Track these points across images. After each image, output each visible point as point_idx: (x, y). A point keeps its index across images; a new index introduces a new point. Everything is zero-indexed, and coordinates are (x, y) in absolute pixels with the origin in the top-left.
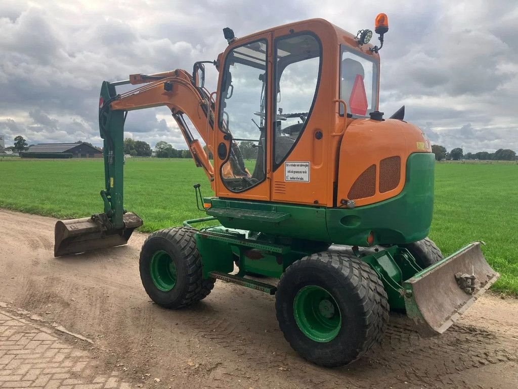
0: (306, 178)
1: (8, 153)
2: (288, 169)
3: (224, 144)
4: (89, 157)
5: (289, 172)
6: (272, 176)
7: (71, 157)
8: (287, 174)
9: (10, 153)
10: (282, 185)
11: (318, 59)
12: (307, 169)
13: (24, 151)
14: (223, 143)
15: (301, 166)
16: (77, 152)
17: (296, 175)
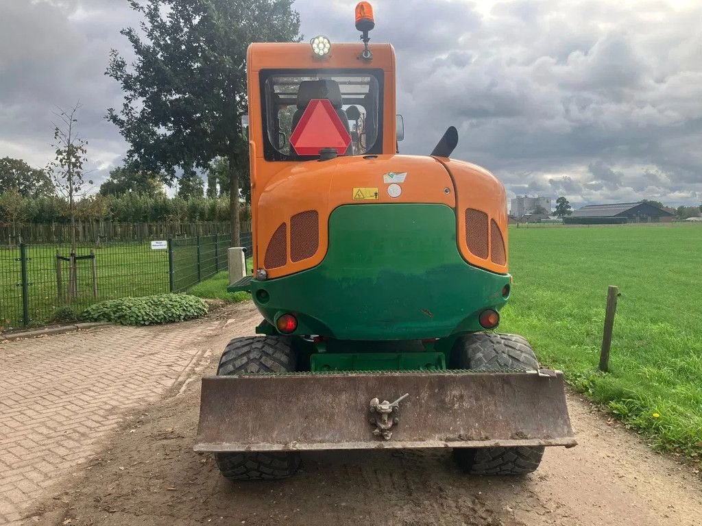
1: (552, 218)
4: (652, 222)
7: (625, 222)
9: (555, 218)
13: (566, 216)
16: (634, 215)
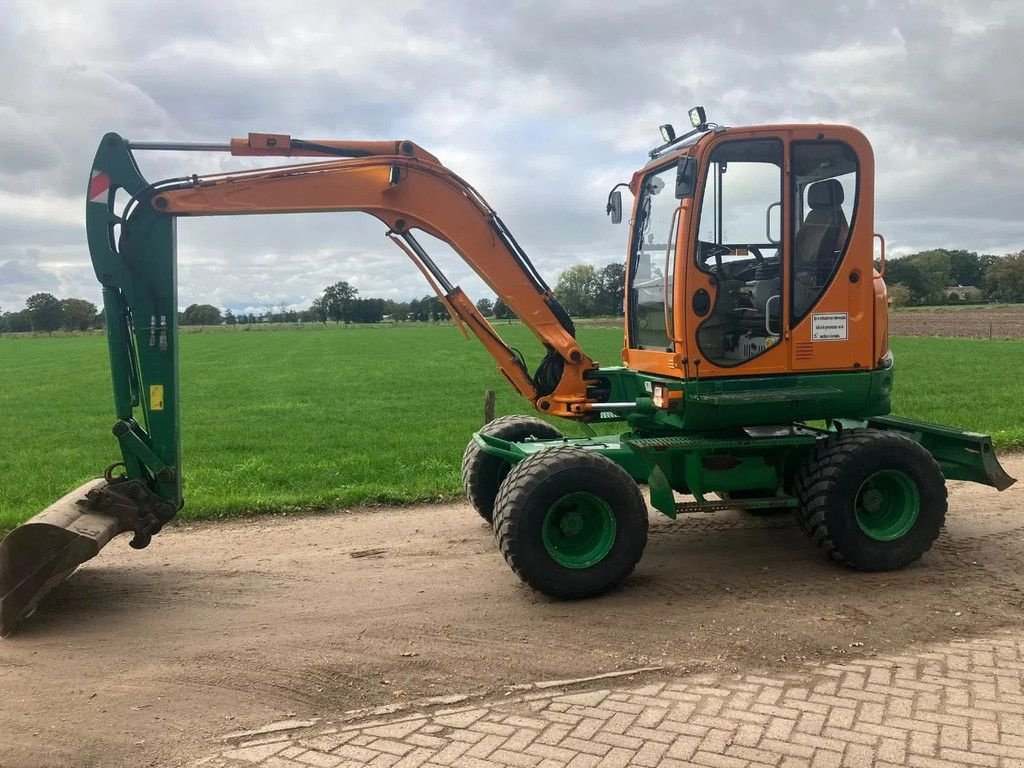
0: (843, 334)
2: (815, 323)
3: (705, 293)
5: (818, 328)
6: (791, 335)
8: (815, 331)
10: (808, 348)
11: (854, 174)
12: (843, 323)
14: (705, 291)
15: (836, 318)
17: (829, 332)
